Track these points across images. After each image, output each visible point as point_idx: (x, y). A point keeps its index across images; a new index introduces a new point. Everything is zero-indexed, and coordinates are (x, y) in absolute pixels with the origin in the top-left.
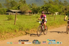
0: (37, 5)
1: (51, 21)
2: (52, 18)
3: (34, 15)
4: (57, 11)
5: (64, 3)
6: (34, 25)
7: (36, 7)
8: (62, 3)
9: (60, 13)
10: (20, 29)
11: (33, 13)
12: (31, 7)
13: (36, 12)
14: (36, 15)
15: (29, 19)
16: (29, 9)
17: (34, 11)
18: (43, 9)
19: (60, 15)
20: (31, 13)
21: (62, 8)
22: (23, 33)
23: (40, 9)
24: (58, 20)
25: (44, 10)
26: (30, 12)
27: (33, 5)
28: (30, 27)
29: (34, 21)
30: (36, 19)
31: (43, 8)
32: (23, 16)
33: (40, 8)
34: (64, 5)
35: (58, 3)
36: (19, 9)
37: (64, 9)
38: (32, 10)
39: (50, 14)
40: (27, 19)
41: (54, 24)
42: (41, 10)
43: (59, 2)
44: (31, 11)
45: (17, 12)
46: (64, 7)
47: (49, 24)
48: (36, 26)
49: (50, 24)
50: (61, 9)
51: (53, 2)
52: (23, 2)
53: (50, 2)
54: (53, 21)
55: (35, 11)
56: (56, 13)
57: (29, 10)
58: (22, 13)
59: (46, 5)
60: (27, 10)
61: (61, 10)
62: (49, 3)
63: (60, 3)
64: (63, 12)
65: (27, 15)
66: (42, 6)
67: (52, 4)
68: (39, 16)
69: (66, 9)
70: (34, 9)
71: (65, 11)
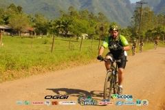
0: (45, 18)
1: (74, 52)
2: (76, 45)
3: (40, 37)
4: (85, 32)
5: (98, 16)
6: (38, 57)
7: (43, 22)
8: (94, 16)
9: (90, 37)
10: (8, 66)
11: (38, 34)
12: (33, 21)
13: (43, 31)
14: (43, 37)
15: (29, 46)
16: (28, 25)
17: (39, 29)
18: (58, 26)
19: (91, 40)
20: (34, 34)
21: (95, 26)
22: (14, 74)
23: (51, 26)
24: (86, 49)
25: (59, 28)
26: (30, 31)
27: (37, 16)
28: (31, 62)
29: (39, 50)
30: (43, 45)
31: (58, 23)
32: (15, 38)
33: (52, 23)
34: (98, 21)
35: (87, 17)
36: (7, 23)
37: (98, 28)
38: (35, 26)
39: (72, 36)
40: (25, 45)
41: (79, 57)
42: (53, 28)
43: (90, 13)
44: (33, 29)
45: (2, 29)
46: (98, 25)
47: (70, 57)
48: (42, 61)
50: (94, 28)
51: (78, 13)
52: (17, 9)
53: (71, 13)
54: (77, 52)
55: (41, 30)
56: (84, 35)
57: (29, 27)
58: (13, 32)
59: (65, 18)
60: (24, 25)
61: (93, 30)
62: (69, 14)
63: (91, 17)
64: (97, 34)
65: (24, 37)
66: (56, 19)
67: (75, 17)
68: (50, 40)
69: (102, 29)
70: (39, 25)
71: (100, 33)
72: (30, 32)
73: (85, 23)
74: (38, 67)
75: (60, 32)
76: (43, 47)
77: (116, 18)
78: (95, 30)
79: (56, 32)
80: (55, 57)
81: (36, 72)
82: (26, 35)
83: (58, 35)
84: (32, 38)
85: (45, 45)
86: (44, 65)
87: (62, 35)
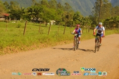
0: (19, 6)
1: (43, 35)
2: (45, 30)
3: (14, 22)
4: (53, 19)
5: (64, 6)
7: (17, 9)
8: (61, 5)
9: (57, 23)
11: (12, 19)
12: (9, 8)
13: (17, 17)
14: (16, 22)
15: (4, 29)
16: (4, 11)
17: (13, 15)
18: (30, 13)
19: (58, 26)
20: (9, 19)
21: (62, 14)
23: (24, 13)
24: (54, 34)
28: (5, 42)
29: (13, 33)
30: (17, 29)
31: (30, 10)
33: (25, 11)
34: (64, 10)
35: (56, 6)
37: (64, 16)
38: (10, 12)
39: (42, 22)
41: (47, 40)
42: (26, 14)
43: (58, 3)
44: (8, 15)
46: (65, 13)
47: (39, 40)
48: (16, 42)
49: (41, 40)
51: (47, 2)
53: (42, 2)
54: (46, 35)
55: (15, 16)
56: (52, 22)
57: (4, 13)
59: (36, 6)
60: (1, 11)
61: (60, 17)
62: (40, 3)
63: (59, 6)
64: (63, 21)
66: (28, 7)
67: (45, 6)
68: (23, 24)
69: (67, 17)
70: (14, 11)
71: (66, 20)
72: (5, 17)
73: (53, 11)
74: (11, 48)
75: (32, 19)
76: (16, 31)
77: (80, 8)
78: (61, 17)
79: (28, 18)
80: (27, 39)
81: (9, 51)
82: (2, 19)
83: (30, 20)
84: (6, 22)
85: (18, 29)
86: (16, 46)
87: (33, 21)
